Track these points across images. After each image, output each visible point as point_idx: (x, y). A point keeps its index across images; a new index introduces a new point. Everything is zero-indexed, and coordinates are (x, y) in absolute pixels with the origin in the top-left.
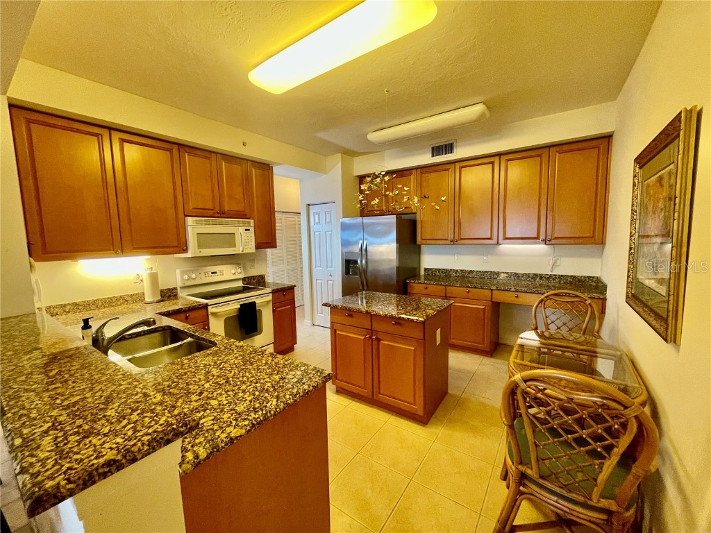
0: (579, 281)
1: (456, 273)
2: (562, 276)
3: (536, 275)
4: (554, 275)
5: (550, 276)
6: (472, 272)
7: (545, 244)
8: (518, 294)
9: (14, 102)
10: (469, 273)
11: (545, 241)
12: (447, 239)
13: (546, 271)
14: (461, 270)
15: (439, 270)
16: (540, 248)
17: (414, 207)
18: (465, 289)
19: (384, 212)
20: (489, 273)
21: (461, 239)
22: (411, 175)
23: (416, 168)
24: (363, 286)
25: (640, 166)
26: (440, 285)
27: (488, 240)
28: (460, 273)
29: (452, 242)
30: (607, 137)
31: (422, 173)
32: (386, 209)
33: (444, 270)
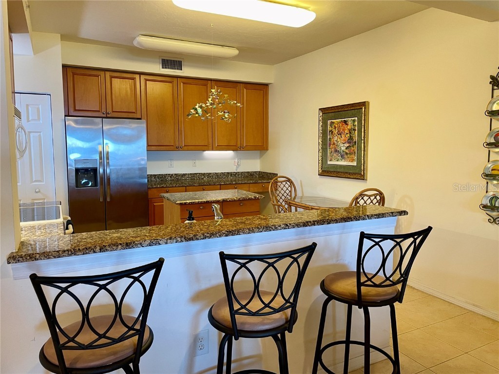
1: (171, 177)
4: (238, 172)
5: (236, 173)
6: (184, 175)
10: (182, 176)
11: (241, 148)
13: (233, 169)
14: (176, 174)
17: (139, 112)
18: (202, 187)
19: (102, 114)
20: (198, 175)
21: (185, 146)
22: (133, 79)
23: (141, 74)
24: (105, 199)
25: (323, 112)
26: (182, 186)
27: (206, 147)
28: (175, 176)
29: (178, 148)
30: (266, 85)
31: (146, 80)
32: (104, 110)
33: (159, 175)
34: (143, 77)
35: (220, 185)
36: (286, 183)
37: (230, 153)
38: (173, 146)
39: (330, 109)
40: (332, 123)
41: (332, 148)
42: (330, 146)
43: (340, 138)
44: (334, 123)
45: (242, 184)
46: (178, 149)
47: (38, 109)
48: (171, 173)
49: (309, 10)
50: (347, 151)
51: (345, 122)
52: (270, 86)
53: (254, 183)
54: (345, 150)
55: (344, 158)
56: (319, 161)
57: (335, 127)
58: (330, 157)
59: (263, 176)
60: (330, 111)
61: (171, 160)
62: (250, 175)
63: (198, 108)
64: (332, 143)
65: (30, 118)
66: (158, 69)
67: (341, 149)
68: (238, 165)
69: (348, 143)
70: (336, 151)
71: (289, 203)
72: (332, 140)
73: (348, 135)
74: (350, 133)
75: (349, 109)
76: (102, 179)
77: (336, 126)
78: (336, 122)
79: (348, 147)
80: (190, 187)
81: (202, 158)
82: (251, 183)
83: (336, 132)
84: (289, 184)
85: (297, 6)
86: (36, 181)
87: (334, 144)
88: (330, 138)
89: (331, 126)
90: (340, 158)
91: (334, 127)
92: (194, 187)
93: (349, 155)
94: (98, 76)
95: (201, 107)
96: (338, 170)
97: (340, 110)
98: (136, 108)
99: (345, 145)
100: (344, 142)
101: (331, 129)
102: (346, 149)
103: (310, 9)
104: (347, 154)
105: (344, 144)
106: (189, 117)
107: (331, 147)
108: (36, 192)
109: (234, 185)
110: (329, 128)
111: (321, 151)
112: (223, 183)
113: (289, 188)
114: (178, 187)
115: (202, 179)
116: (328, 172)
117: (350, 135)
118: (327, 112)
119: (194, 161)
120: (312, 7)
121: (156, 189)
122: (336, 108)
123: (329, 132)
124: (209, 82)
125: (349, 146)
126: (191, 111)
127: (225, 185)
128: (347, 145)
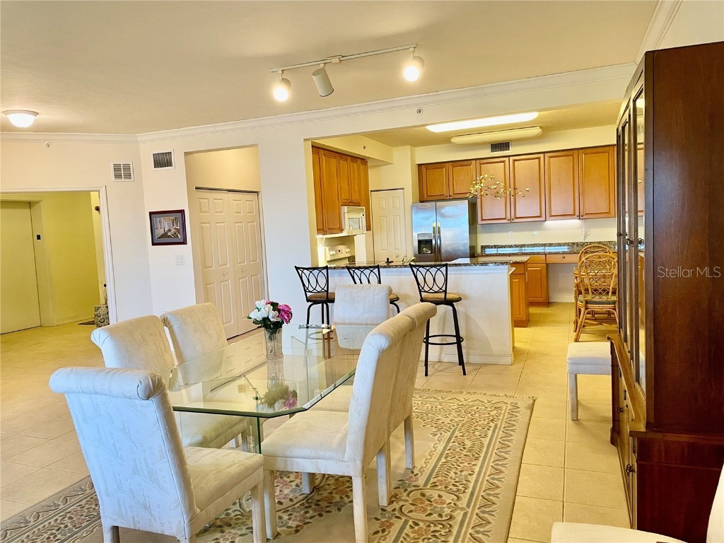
2: (592, 242)
3: (574, 243)
4: (586, 242)
5: (584, 243)
7: (579, 219)
8: (565, 255)
9: (315, 145)
10: (522, 246)
11: (579, 217)
12: (505, 219)
13: (581, 240)
14: (515, 245)
15: (495, 246)
16: (575, 222)
19: (446, 197)
21: (516, 218)
22: (470, 165)
23: (476, 160)
27: (538, 218)
29: (510, 221)
31: (481, 164)
32: (447, 194)
34: (478, 162)
35: (545, 254)
68: (586, 235)
76: (434, 248)
81: (541, 229)
94: (443, 168)
108: (397, 257)
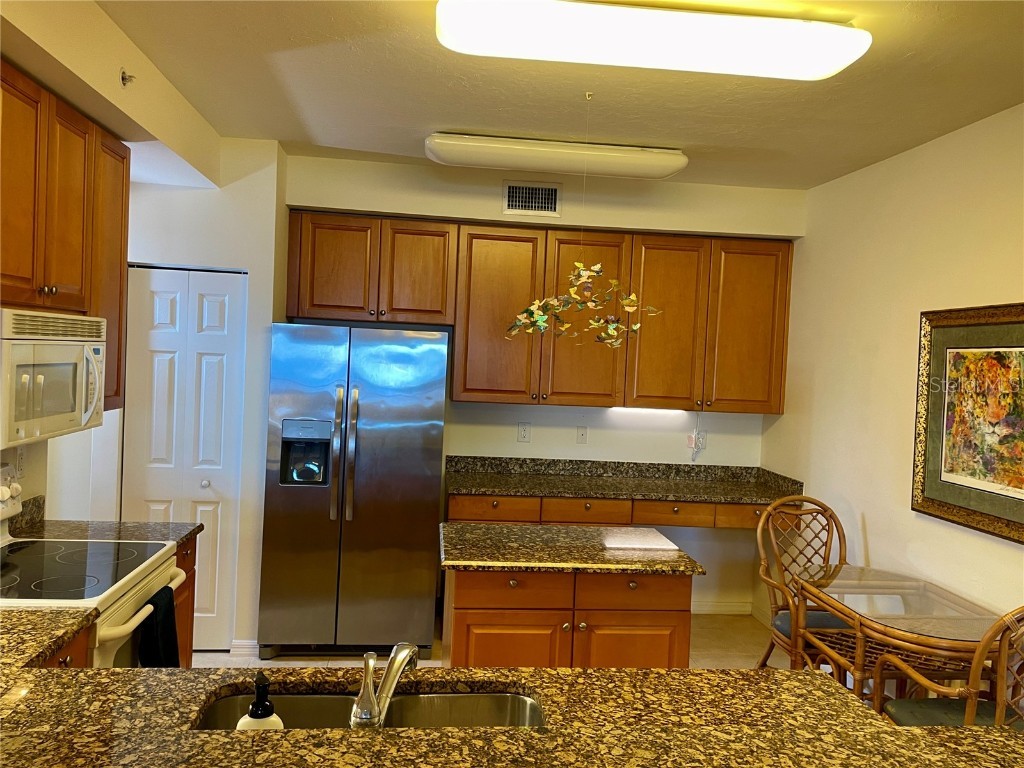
0: (734, 475)
1: (521, 467)
2: (709, 467)
3: (670, 466)
4: (697, 466)
5: (692, 468)
6: (555, 462)
8: (679, 505)
10: (549, 465)
11: (702, 406)
13: (684, 458)
14: (533, 460)
15: (483, 459)
17: (450, 311)
18: (583, 501)
19: (368, 314)
20: (589, 464)
21: (553, 393)
22: (443, 234)
23: (460, 222)
24: (341, 511)
25: (934, 324)
26: (531, 496)
27: (606, 399)
28: (531, 465)
29: (538, 399)
30: (787, 242)
31: (473, 237)
32: (373, 307)
33: (494, 459)
34: (466, 230)
35: (633, 500)
36: (815, 518)
37: (677, 415)
38: (524, 392)
39: (954, 315)
40: (959, 358)
41: (957, 434)
42: (949, 427)
43: (981, 407)
44: (964, 357)
45: (693, 502)
46: (536, 401)
47: (222, 304)
48: (523, 457)
49: (852, 26)
50: (1003, 450)
51: (1001, 359)
52: (796, 244)
53: (729, 503)
54: (997, 447)
55: (992, 470)
56: (915, 466)
57: (968, 373)
58: (949, 460)
59: (766, 482)
60: (953, 323)
61: (524, 424)
62: (733, 477)
63: (536, 312)
64: (957, 419)
65: (205, 325)
66: (498, 209)
67: (983, 441)
68: (698, 449)
69: (1008, 424)
70: (968, 444)
71: (803, 588)
72: (958, 409)
73: (1009, 400)
74: (1015, 395)
75: (1014, 319)
76: (337, 464)
77: (972, 367)
78: (970, 357)
79: (1006, 437)
80: (554, 500)
81: (603, 425)
82: (720, 503)
83: (970, 385)
84: (824, 522)
85: (806, 17)
86: (205, 462)
87: (963, 421)
88: (951, 404)
89: (955, 366)
90: (981, 467)
91: (964, 371)
92: (563, 501)
93: (1007, 465)
94: (366, 231)
95: (545, 309)
96: (973, 506)
97: (983, 321)
98: (444, 302)
99: (997, 429)
100: (994, 421)
101: (954, 374)
102: (1001, 442)
103: (853, 22)
104: (1001, 458)
105: (994, 425)
106: (514, 333)
107: (953, 430)
108: (203, 487)
109: (672, 504)
110: (950, 372)
111: (922, 438)
112: (640, 497)
113: (824, 535)
114: (521, 496)
115: (600, 476)
116: (942, 504)
117: (1015, 401)
118: (945, 323)
119: (581, 431)
120: (860, 16)
121: (467, 498)
122: (971, 313)
123: (951, 384)
124: (627, 237)
125: (1012, 436)
126: (519, 317)
127: (643, 503)
128: (1002, 431)
